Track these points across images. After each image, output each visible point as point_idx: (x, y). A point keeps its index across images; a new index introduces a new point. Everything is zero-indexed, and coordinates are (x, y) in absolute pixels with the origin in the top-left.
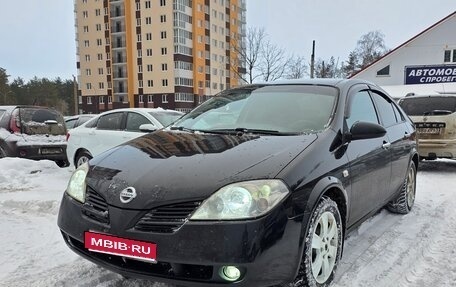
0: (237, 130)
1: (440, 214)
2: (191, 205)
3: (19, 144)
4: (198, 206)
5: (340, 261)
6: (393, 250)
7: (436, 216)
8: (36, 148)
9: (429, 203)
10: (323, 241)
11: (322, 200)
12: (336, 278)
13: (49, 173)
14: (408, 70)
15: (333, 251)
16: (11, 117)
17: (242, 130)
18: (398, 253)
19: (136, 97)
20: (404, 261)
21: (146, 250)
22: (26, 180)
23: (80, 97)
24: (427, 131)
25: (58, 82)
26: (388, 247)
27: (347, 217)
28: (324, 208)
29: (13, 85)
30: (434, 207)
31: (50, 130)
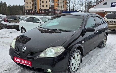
0: (55, 29)
1: (112, 48)
2: (39, 53)
3: (7, 25)
4: (41, 53)
5: (80, 64)
6: (96, 60)
7: (111, 49)
8: (11, 26)
9: (110, 45)
10: (76, 60)
11: (75, 50)
12: (79, 69)
13: (15, 33)
14: (112, 3)
15: (78, 62)
16: (5, 18)
17: (56, 29)
18: (97, 61)
19: (39, 10)
20: (98, 64)
21: (29, 63)
22: (9, 35)
23: (25, 10)
24: (113, 23)
25: (20, 6)
26: (95, 60)
27: (83, 53)
28: (76, 52)
29: (8, 6)
30: (111, 46)
31: (15, 21)
